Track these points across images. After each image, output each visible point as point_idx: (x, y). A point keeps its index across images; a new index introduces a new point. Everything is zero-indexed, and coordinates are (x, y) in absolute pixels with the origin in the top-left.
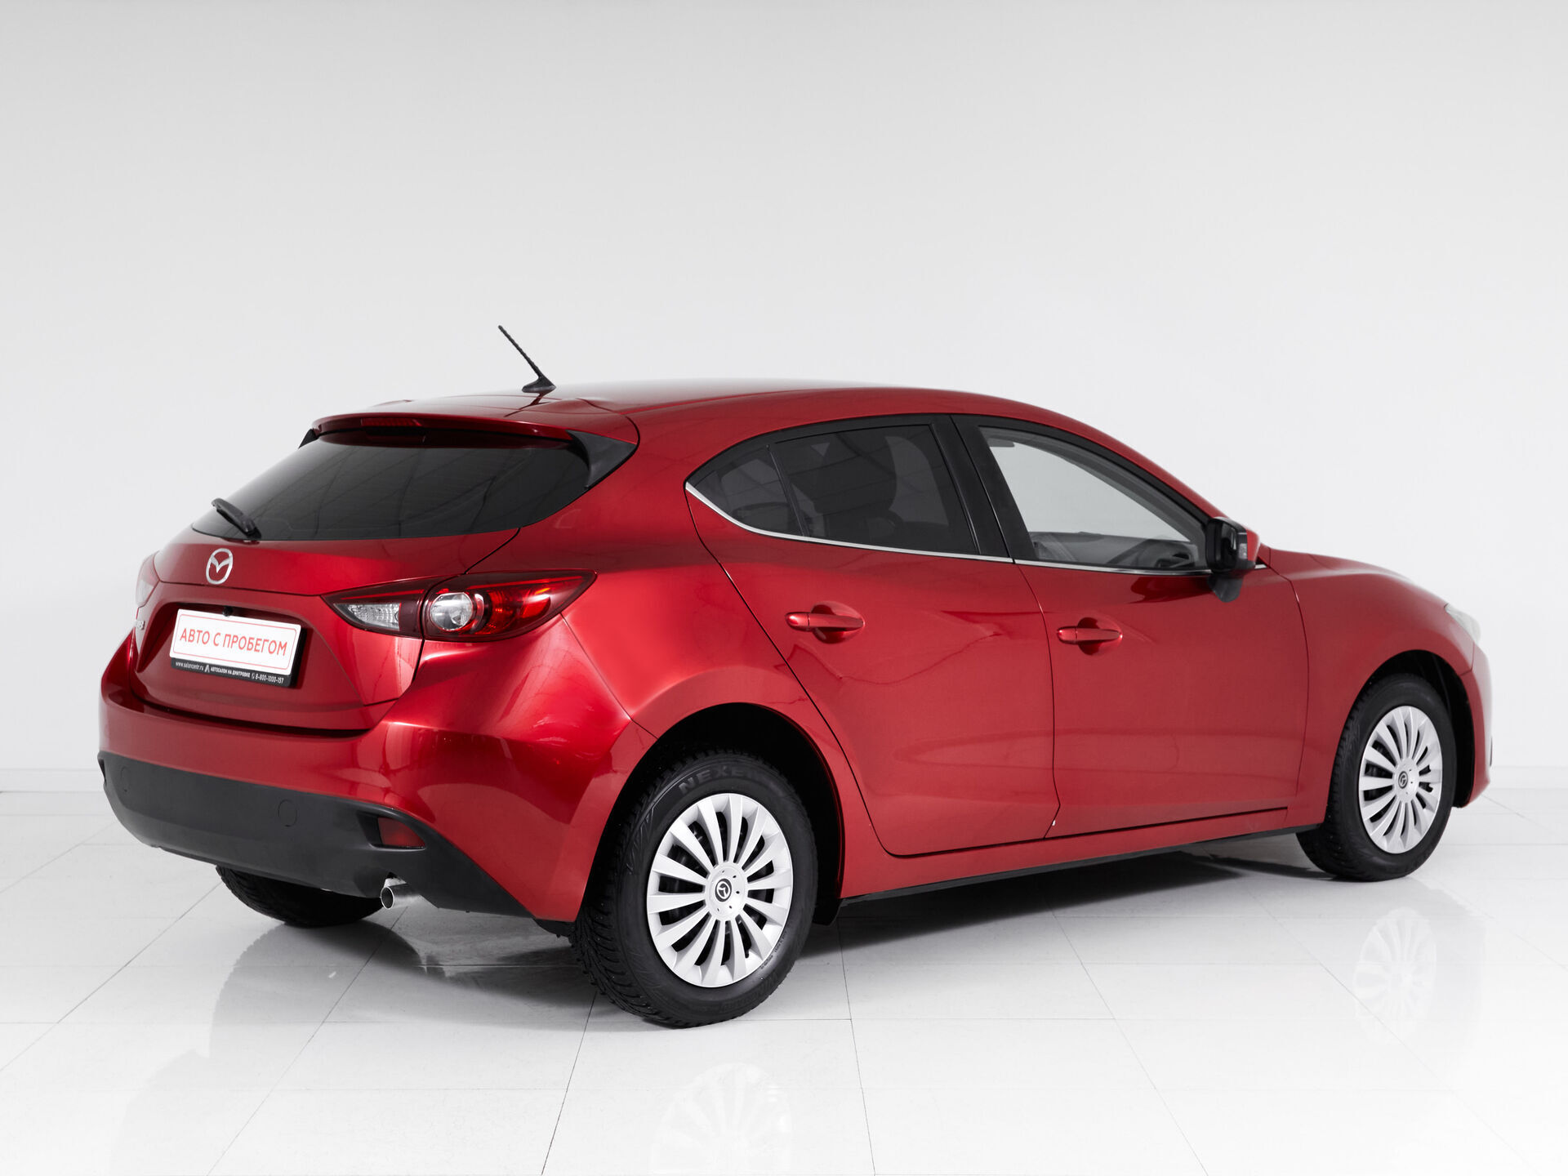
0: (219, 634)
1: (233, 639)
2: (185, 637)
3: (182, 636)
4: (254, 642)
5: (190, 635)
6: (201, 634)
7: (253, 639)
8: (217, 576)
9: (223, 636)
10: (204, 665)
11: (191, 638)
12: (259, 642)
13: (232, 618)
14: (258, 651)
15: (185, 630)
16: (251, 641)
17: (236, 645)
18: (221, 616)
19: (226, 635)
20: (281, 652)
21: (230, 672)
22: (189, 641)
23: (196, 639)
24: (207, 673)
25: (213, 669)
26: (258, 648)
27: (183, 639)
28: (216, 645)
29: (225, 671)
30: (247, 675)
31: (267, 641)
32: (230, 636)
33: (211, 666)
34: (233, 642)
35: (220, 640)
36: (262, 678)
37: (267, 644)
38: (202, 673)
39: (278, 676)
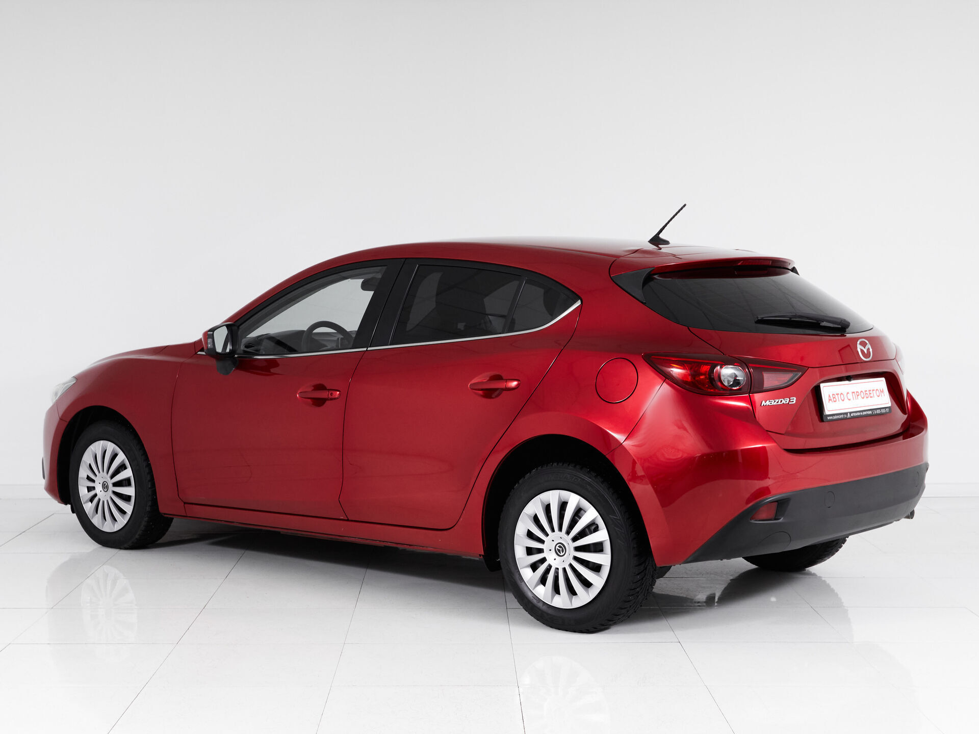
0: (848, 393)
1: (857, 394)
2: (831, 400)
3: (829, 400)
4: (868, 392)
5: (834, 398)
6: (839, 396)
7: (866, 391)
8: (867, 355)
9: (851, 393)
10: (846, 414)
11: (835, 400)
12: (870, 392)
13: (853, 382)
14: (872, 397)
15: (829, 396)
16: (866, 392)
17: (859, 397)
18: (847, 382)
19: (852, 393)
20: (883, 394)
21: (861, 414)
22: (834, 401)
23: (837, 399)
24: (849, 418)
25: (852, 415)
26: (871, 395)
27: (831, 401)
28: (850, 400)
29: (859, 414)
30: (870, 412)
31: (873, 390)
32: (854, 392)
33: (851, 413)
34: (858, 396)
35: (850, 396)
36: (878, 412)
37: (874, 392)
38: (846, 419)
39: (885, 408)
